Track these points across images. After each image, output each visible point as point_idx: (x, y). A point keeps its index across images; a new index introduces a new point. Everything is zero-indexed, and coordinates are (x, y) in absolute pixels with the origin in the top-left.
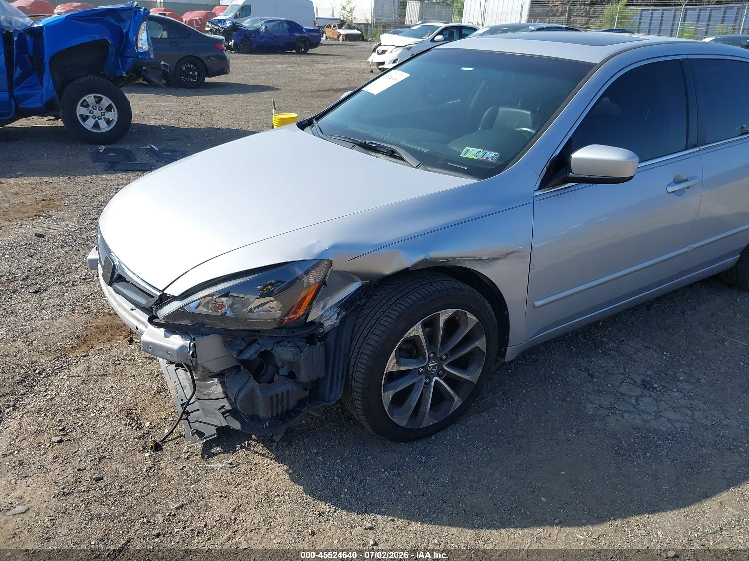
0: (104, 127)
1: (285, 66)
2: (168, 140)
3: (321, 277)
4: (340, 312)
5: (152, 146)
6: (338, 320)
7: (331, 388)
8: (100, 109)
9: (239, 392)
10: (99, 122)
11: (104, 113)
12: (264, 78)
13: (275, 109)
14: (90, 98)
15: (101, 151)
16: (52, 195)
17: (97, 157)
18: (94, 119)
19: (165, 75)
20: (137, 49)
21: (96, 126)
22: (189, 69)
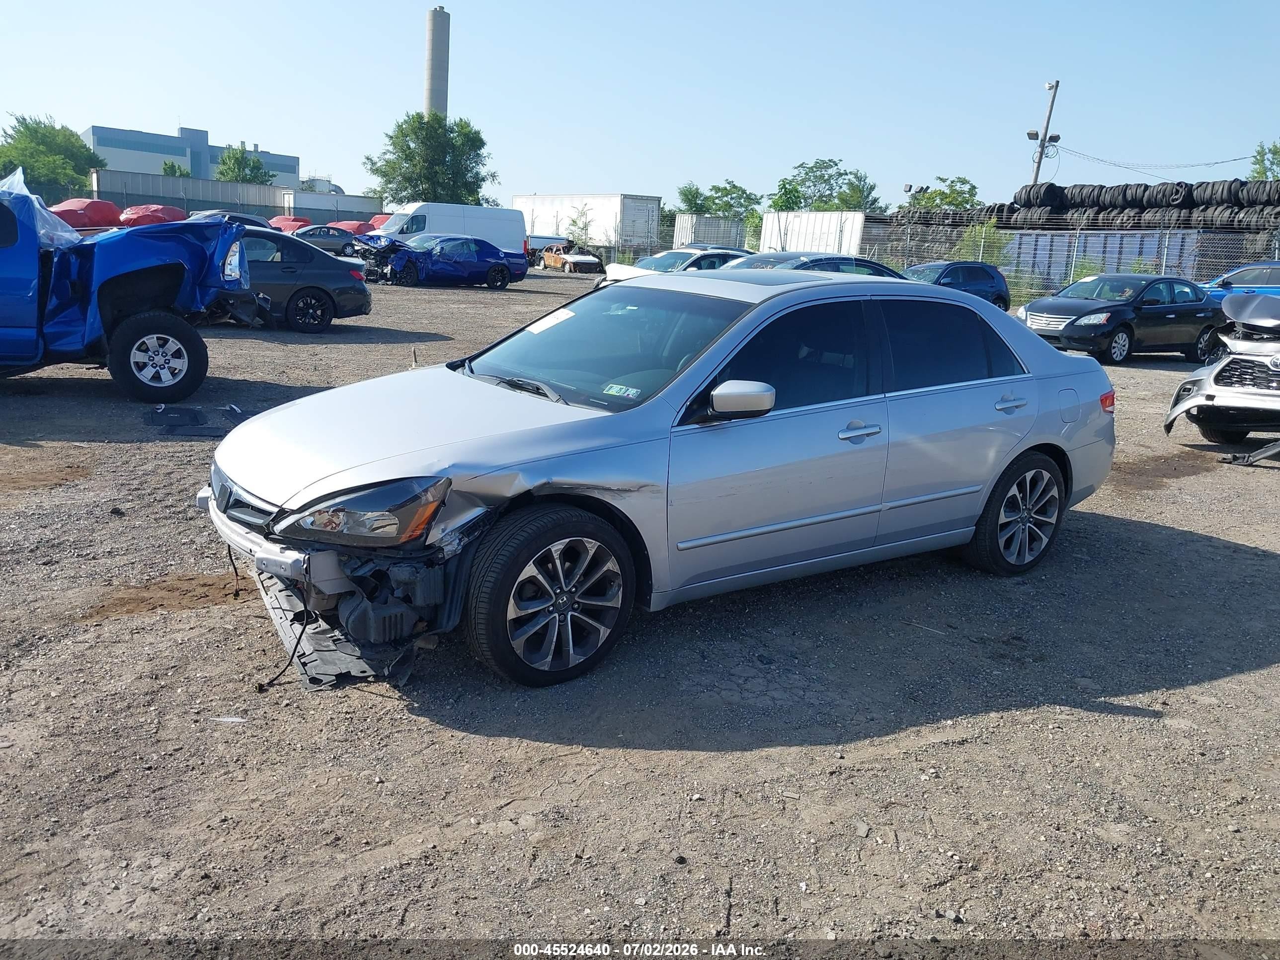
0: (167, 379)
1: (464, 306)
2: (259, 400)
3: (439, 496)
4: (463, 537)
5: (233, 406)
6: (460, 547)
7: (449, 617)
8: (165, 355)
9: (351, 614)
10: (161, 372)
11: (169, 360)
12: (427, 322)
13: (416, 362)
14: (151, 340)
15: (159, 411)
16: (82, 461)
17: (152, 419)
18: (155, 368)
19: (261, 312)
20: (223, 277)
21: (157, 377)
22: (308, 306)
